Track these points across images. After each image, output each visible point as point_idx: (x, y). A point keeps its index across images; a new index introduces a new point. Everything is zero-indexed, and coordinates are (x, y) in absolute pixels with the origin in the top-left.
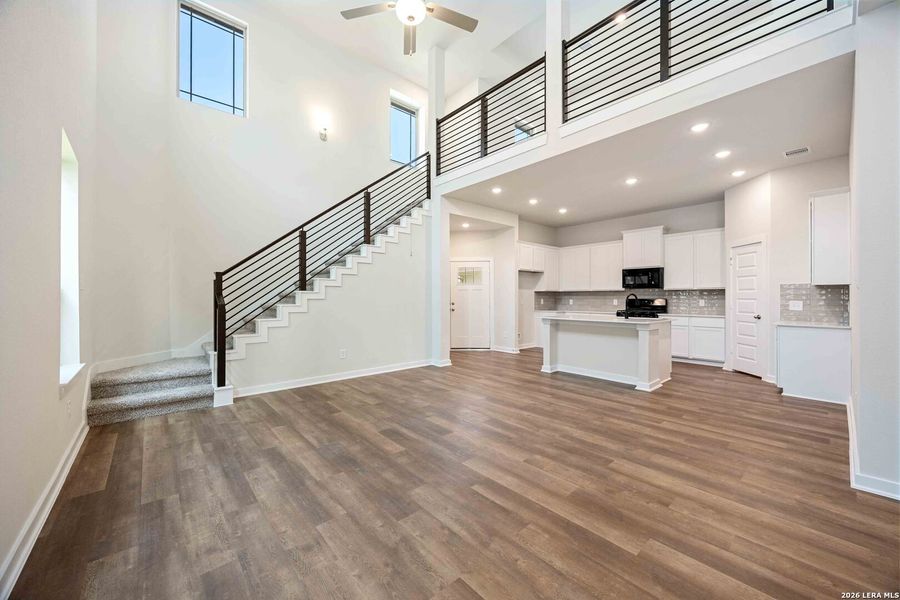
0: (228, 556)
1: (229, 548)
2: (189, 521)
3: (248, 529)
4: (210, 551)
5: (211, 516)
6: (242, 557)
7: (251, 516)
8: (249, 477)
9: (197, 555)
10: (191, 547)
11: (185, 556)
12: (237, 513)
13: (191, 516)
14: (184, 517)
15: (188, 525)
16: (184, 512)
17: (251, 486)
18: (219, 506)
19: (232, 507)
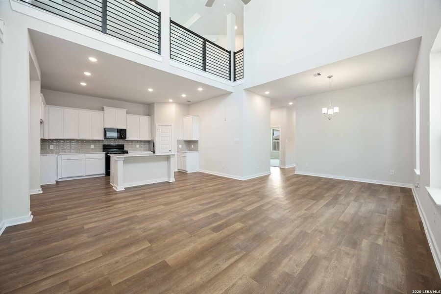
0: (343, 248)
1: (341, 249)
2: (348, 274)
3: (329, 249)
4: (348, 254)
5: (337, 267)
6: (339, 244)
7: (322, 252)
8: (298, 270)
9: (353, 256)
10: (354, 261)
11: (358, 260)
12: (325, 258)
13: (345, 275)
14: (349, 278)
15: (349, 272)
16: (348, 282)
17: (304, 264)
18: (329, 268)
19: (324, 263)
